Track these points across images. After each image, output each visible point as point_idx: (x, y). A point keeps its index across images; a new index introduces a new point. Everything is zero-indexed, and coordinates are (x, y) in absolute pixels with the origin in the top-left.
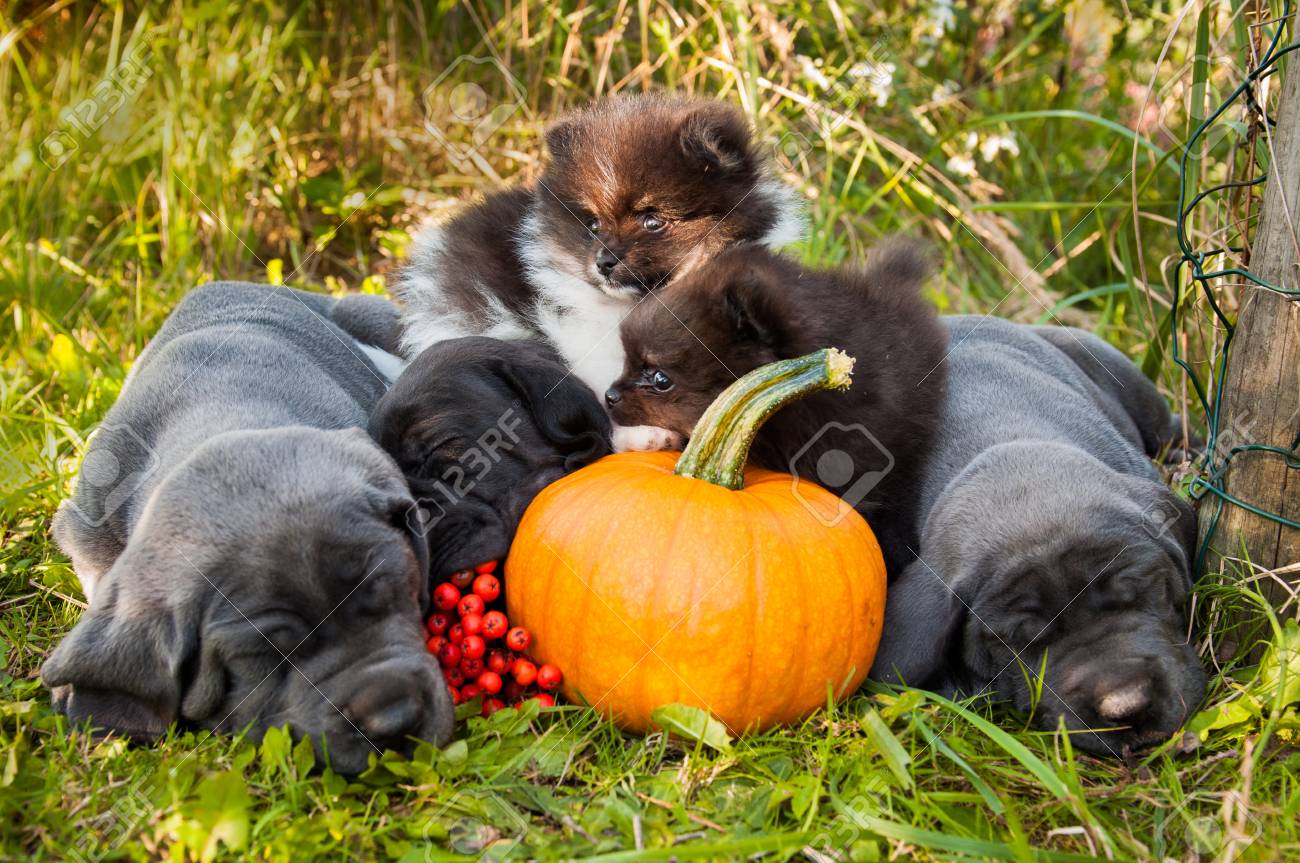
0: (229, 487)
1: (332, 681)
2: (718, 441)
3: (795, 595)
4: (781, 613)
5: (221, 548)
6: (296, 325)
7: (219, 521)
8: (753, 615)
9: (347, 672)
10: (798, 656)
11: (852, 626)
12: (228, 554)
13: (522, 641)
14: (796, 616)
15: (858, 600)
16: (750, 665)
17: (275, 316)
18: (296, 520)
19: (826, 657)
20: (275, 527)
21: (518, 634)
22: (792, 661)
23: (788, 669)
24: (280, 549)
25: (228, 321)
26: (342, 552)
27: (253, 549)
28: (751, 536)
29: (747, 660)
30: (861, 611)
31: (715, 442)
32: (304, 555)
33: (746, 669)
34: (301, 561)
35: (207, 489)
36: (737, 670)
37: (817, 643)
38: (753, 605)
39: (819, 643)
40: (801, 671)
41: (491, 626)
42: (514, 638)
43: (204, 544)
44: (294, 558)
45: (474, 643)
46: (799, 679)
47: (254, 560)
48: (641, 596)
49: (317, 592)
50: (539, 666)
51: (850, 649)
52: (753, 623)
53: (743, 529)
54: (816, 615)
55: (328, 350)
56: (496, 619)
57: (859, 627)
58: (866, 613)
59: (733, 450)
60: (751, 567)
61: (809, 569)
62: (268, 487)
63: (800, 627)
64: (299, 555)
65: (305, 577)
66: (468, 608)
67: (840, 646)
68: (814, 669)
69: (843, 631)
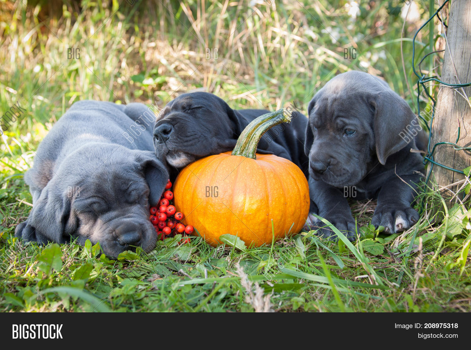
0: (88, 158)
1: (111, 222)
2: (247, 143)
3: (281, 193)
4: (277, 199)
5: (82, 176)
6: (110, 112)
7: (82, 168)
8: (268, 200)
9: (116, 219)
10: (284, 215)
11: (301, 203)
12: (84, 178)
13: (180, 217)
14: (282, 200)
15: (302, 194)
16: (268, 218)
17: (104, 109)
18: (108, 169)
19: (293, 215)
20: (100, 170)
21: (179, 214)
22: (282, 216)
23: (281, 219)
24: (101, 177)
25: (88, 109)
26: (122, 180)
27: (92, 177)
28: (264, 173)
29: (267, 217)
30: (303, 198)
31: (246, 143)
32: (108, 180)
33: (267, 220)
34: (108, 181)
35: (81, 159)
36: (263, 221)
37: (290, 210)
38: (267, 197)
39: (291, 210)
40: (285, 220)
41: (170, 210)
42: (177, 216)
43: (76, 175)
44: (105, 180)
45: (163, 216)
46: (284, 223)
47: (92, 180)
48: (228, 197)
49: (112, 193)
50: (186, 226)
51: (301, 212)
52: (268, 203)
53: (261, 171)
54: (289, 200)
55: (121, 120)
56: (171, 209)
57: (303, 204)
58: (305, 199)
59: (253, 146)
60: (266, 184)
61: (285, 184)
62: (101, 158)
63: (284, 204)
64: (107, 179)
65: (108, 187)
66: (163, 203)
67: (297, 211)
68: (289, 219)
69: (298, 205)
